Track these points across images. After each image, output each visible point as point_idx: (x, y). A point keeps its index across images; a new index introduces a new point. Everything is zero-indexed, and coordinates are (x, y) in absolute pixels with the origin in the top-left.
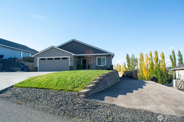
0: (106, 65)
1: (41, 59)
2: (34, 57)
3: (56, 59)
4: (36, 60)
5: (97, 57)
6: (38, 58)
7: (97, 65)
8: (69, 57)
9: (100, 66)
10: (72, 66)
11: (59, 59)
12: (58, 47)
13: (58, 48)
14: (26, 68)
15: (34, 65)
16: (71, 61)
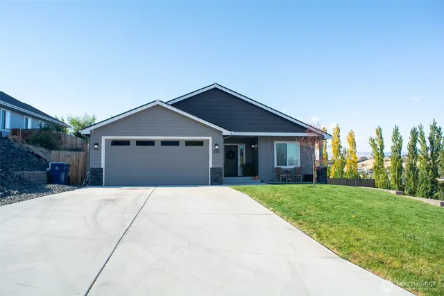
0: (299, 166)
1: (115, 143)
2: (89, 135)
3: (164, 143)
4: (97, 144)
5: (276, 143)
6: (104, 138)
7: (276, 166)
8: (210, 138)
9: (283, 167)
10: (220, 169)
11: (176, 143)
12: (170, 103)
13: (173, 105)
14: (67, 171)
15: (86, 163)
16: (215, 151)
